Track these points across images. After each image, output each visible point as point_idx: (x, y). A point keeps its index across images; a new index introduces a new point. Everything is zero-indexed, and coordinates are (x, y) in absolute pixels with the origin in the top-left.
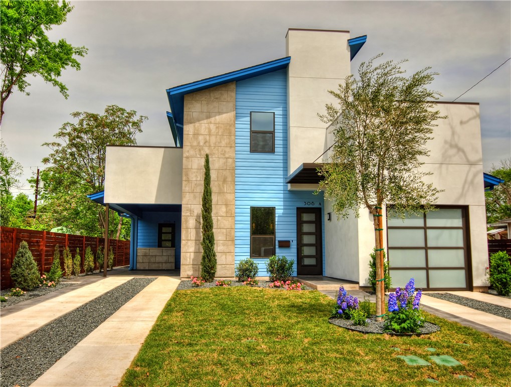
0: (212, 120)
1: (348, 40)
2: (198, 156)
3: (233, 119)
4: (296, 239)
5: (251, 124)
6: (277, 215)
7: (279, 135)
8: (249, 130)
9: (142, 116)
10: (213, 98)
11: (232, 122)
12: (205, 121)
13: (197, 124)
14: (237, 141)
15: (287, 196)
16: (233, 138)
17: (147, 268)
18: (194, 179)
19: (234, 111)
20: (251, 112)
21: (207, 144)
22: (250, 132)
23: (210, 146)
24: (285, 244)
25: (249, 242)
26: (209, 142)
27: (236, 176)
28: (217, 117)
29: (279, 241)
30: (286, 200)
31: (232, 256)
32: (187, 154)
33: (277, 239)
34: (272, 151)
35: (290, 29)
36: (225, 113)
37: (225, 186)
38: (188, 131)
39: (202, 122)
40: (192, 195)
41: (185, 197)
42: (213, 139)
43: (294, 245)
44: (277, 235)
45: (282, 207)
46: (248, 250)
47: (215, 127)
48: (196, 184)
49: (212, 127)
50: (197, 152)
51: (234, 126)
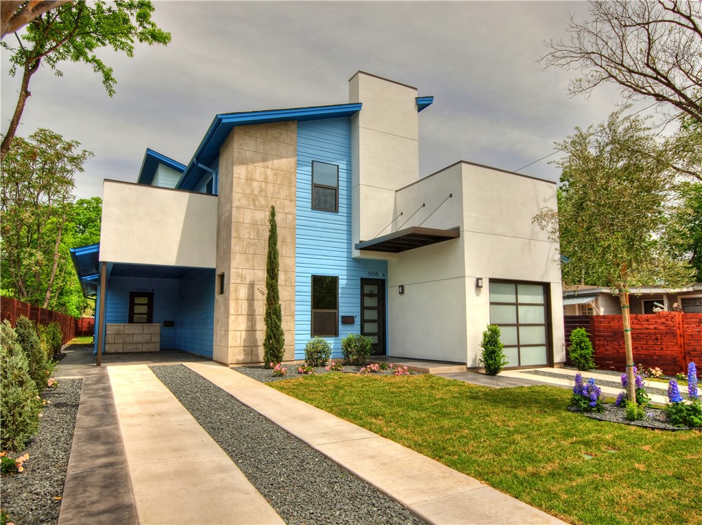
0: (270, 163)
1: (416, 98)
2: (252, 207)
3: (294, 166)
4: (359, 314)
5: (312, 176)
6: (340, 286)
7: (342, 193)
8: (311, 183)
9: (85, 151)
10: (270, 137)
11: (293, 170)
12: (261, 164)
13: (251, 167)
14: (298, 194)
15: (351, 264)
16: (293, 189)
17: (120, 351)
18: (247, 236)
19: (295, 157)
20: (313, 161)
21: (263, 194)
22: (312, 185)
23: (266, 196)
24: (348, 320)
25: (309, 318)
26: (266, 191)
27: (297, 236)
28: (275, 161)
29: (342, 317)
30: (350, 268)
31: (292, 335)
32: (238, 204)
33: (341, 314)
34: (335, 209)
35: (360, 72)
36: (285, 157)
37: (284, 247)
38: (239, 174)
39: (257, 164)
40: (243, 257)
41: (235, 258)
42: (270, 188)
43: (358, 320)
44: (341, 309)
45: (346, 277)
46: (309, 327)
47: (273, 173)
48: (248, 243)
49: (269, 172)
50: (251, 202)
51: (295, 175)
